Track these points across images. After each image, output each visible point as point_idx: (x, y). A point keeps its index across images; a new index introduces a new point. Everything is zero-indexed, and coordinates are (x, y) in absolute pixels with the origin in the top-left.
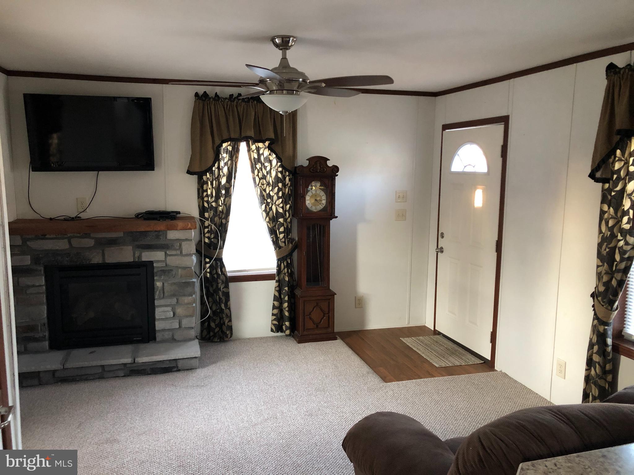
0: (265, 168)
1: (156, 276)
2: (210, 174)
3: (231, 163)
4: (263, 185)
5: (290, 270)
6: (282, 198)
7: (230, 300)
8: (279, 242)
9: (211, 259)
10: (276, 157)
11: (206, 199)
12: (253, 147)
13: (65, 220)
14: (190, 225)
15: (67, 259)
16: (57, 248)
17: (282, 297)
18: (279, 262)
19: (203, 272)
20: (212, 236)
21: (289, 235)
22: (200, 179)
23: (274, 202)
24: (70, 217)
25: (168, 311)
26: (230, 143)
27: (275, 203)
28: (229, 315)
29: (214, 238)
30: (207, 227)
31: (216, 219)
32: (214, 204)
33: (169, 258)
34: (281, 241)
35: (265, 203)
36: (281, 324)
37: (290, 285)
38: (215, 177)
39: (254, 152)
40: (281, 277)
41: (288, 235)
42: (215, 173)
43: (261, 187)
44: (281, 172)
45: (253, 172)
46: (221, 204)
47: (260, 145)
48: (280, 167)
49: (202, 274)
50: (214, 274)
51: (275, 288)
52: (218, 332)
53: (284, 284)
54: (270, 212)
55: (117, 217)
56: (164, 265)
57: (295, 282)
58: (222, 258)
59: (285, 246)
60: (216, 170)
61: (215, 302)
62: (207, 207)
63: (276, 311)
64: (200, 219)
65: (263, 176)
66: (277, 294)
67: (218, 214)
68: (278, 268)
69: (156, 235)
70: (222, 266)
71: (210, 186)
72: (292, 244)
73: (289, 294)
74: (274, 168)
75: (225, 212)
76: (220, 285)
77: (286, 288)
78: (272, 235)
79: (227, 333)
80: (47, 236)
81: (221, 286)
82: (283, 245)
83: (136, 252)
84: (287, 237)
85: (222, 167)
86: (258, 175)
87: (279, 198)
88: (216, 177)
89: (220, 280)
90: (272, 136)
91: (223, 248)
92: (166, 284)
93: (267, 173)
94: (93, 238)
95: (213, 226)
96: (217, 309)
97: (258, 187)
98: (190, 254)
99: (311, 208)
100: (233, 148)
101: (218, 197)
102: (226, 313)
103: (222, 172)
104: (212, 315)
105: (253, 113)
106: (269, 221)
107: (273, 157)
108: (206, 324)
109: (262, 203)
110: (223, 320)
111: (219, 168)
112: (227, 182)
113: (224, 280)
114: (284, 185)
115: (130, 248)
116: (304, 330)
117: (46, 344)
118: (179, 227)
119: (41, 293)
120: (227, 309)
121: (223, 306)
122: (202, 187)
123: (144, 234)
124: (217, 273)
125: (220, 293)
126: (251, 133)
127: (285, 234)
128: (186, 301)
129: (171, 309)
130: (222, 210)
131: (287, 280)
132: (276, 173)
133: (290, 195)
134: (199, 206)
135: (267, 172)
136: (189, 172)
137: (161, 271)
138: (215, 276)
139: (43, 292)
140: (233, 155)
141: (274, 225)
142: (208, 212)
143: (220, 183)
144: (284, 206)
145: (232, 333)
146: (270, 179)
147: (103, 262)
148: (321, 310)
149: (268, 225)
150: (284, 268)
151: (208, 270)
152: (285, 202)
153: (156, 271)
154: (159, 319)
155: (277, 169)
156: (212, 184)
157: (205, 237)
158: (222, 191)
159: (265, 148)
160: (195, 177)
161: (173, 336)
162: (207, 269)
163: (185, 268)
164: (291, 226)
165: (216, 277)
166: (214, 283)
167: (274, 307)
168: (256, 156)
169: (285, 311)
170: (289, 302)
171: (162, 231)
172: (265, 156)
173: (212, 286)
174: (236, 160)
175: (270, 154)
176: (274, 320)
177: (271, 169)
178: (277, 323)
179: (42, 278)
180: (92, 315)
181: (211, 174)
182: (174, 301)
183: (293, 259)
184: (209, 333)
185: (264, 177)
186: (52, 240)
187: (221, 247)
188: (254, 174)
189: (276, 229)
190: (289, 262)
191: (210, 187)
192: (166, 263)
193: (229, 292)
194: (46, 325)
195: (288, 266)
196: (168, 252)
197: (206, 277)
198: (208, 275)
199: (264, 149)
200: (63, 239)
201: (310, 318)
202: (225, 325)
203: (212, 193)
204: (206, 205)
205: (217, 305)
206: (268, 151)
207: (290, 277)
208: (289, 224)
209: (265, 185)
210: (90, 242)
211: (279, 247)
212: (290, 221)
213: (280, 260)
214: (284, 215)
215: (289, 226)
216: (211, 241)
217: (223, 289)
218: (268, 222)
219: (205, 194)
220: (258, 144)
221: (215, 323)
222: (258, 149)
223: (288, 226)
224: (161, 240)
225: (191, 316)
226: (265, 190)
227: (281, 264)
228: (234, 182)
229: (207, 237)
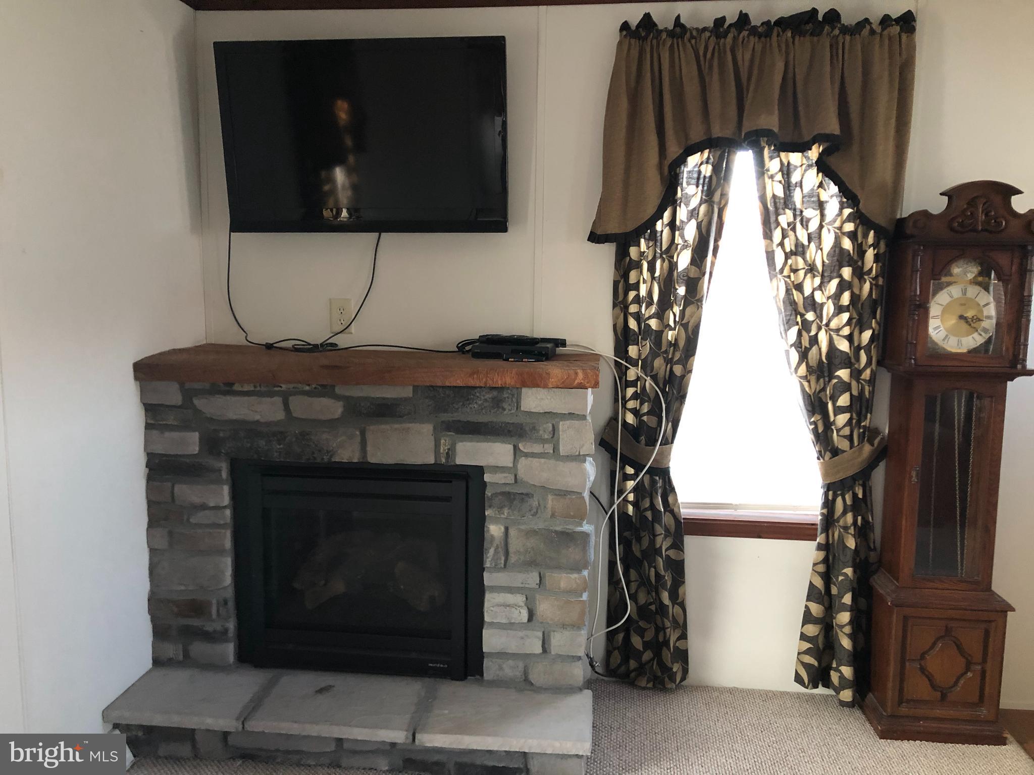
0: (805, 223)
1: (490, 507)
2: (648, 240)
3: (708, 211)
4: (795, 271)
5: (863, 518)
6: (848, 311)
7: (684, 582)
8: (832, 437)
9: (638, 468)
10: (840, 191)
11: (633, 309)
12: (773, 166)
13: (295, 349)
14: (581, 375)
15: (278, 447)
16: (257, 417)
17: (834, 590)
18: (831, 493)
19: (617, 502)
20: (645, 408)
21: (866, 418)
22: (622, 254)
23: (824, 322)
24: (309, 344)
25: (515, 606)
26: (709, 156)
27: (827, 325)
28: (681, 622)
29: (648, 413)
30: (633, 384)
31: (658, 363)
32: (653, 323)
33: (523, 462)
34: (841, 433)
35: (797, 323)
36: (824, 665)
37: (858, 561)
38: (661, 250)
39: (775, 179)
40: (833, 535)
41: (861, 417)
42: (661, 239)
43: (789, 277)
44: (853, 236)
45: (768, 235)
46: (672, 323)
47: (795, 158)
48: (850, 219)
49: (615, 506)
50: (646, 510)
51: (815, 565)
52: (649, 661)
53: (841, 558)
54: (810, 348)
55: (414, 349)
56: (510, 479)
57: (872, 553)
58: (668, 468)
59: (851, 448)
60: (666, 231)
61: (644, 582)
62: (636, 329)
63: (812, 630)
64: (615, 360)
65: (796, 246)
66: (819, 583)
67: (663, 349)
68: (825, 511)
69: (493, 399)
70: (669, 489)
71: (646, 274)
72: (872, 445)
73: (855, 585)
74: (830, 223)
75: (682, 343)
76: (659, 540)
77: (849, 571)
78: (813, 414)
79: (674, 670)
80: (237, 387)
81: (663, 543)
82: (844, 445)
83: (442, 441)
84: (859, 422)
85: (682, 222)
86: (781, 244)
87: (840, 309)
88: (664, 249)
89: (661, 526)
90: (833, 127)
91: (672, 442)
92: (512, 532)
93: (810, 239)
94: (338, 398)
95: (649, 382)
96: (651, 604)
97: (779, 276)
98: (579, 455)
99: (944, 340)
100: (716, 169)
101: (665, 304)
102: (673, 615)
103: (682, 236)
104: (635, 617)
105: (780, 66)
106: (806, 376)
107: (831, 193)
108: (621, 636)
109: (788, 324)
110: (665, 633)
111: (672, 225)
112: (693, 262)
113: (673, 528)
114: (859, 273)
115: (427, 429)
116: (900, 702)
117: (229, 650)
118: (553, 381)
119: (218, 526)
120: (676, 606)
121: (665, 597)
122: (626, 276)
123: (464, 393)
124: (653, 507)
125: (660, 562)
126: (771, 121)
127: (852, 416)
128: (563, 585)
129: (525, 599)
130: (676, 340)
131: (853, 547)
132: (836, 238)
133: (874, 304)
134: (615, 326)
135: (809, 236)
136: (594, 238)
137: (503, 493)
138: (649, 514)
139: (226, 524)
140: (713, 187)
141: (822, 386)
142: (638, 345)
143: (673, 266)
144: (856, 333)
145: (688, 669)
146: (818, 256)
147: (361, 461)
148: (959, 647)
149: (802, 386)
150: (844, 513)
151: (631, 497)
152: (858, 323)
153: (490, 495)
154: (492, 624)
155: (840, 228)
156: (652, 269)
157: (626, 408)
158: (677, 287)
159: (810, 166)
160: (608, 251)
161: (526, 673)
162: (629, 493)
163: (562, 494)
164: (872, 393)
165: (650, 519)
166: (644, 533)
167: (808, 618)
168: (780, 192)
169: (840, 634)
170: (854, 609)
171: (508, 388)
172: (807, 188)
173: (639, 540)
174: (723, 202)
175: (821, 185)
176: (807, 652)
177: (821, 227)
178: (816, 664)
179: (222, 489)
180: (339, 587)
181: (652, 241)
182: (531, 579)
183: (870, 488)
184: (626, 660)
185: (800, 250)
186: (246, 398)
187: (667, 438)
188: (772, 240)
189: (827, 400)
190: (860, 496)
191: (645, 278)
192: (516, 476)
193: (684, 560)
194: (231, 604)
195: (859, 506)
196: (521, 446)
197: (623, 515)
198: (630, 509)
199: (805, 171)
200: (271, 394)
201: (923, 670)
202: (669, 649)
203: (650, 293)
204: (633, 324)
205: (649, 593)
206: (818, 174)
207: (859, 538)
208: (867, 388)
209: (801, 273)
210: (333, 409)
211: (831, 451)
212: (871, 377)
213: (833, 489)
214: (853, 360)
215: (867, 393)
216: (641, 422)
217: (666, 550)
218: (805, 378)
219: (632, 294)
220: (787, 157)
221: (642, 637)
222: (787, 171)
223: (861, 392)
224: (505, 412)
225: (576, 626)
226: (799, 287)
227: (834, 500)
228: (713, 264)
229: (631, 410)
